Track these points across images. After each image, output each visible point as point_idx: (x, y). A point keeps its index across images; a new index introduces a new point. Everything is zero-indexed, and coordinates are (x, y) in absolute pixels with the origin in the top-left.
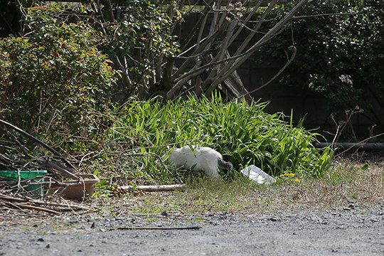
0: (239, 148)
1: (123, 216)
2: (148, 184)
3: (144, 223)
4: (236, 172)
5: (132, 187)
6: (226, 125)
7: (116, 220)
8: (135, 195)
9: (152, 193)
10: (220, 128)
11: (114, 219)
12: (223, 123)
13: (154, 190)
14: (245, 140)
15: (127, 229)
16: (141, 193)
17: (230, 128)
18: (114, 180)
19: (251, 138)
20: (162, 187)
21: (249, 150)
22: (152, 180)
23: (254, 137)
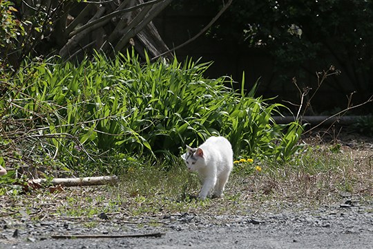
0: (177, 125)
1: (49, 220)
2: (64, 176)
3: (81, 230)
4: (174, 157)
5: (45, 180)
6: (156, 95)
7: (42, 225)
8: (52, 191)
9: (71, 188)
10: (150, 98)
11: (39, 225)
12: (153, 92)
13: (75, 184)
14: (184, 115)
15: (65, 238)
16: (59, 188)
17: (162, 98)
18: (21, 171)
19: (192, 111)
20: (86, 179)
21: (190, 128)
22: (68, 170)
23: (196, 111)
